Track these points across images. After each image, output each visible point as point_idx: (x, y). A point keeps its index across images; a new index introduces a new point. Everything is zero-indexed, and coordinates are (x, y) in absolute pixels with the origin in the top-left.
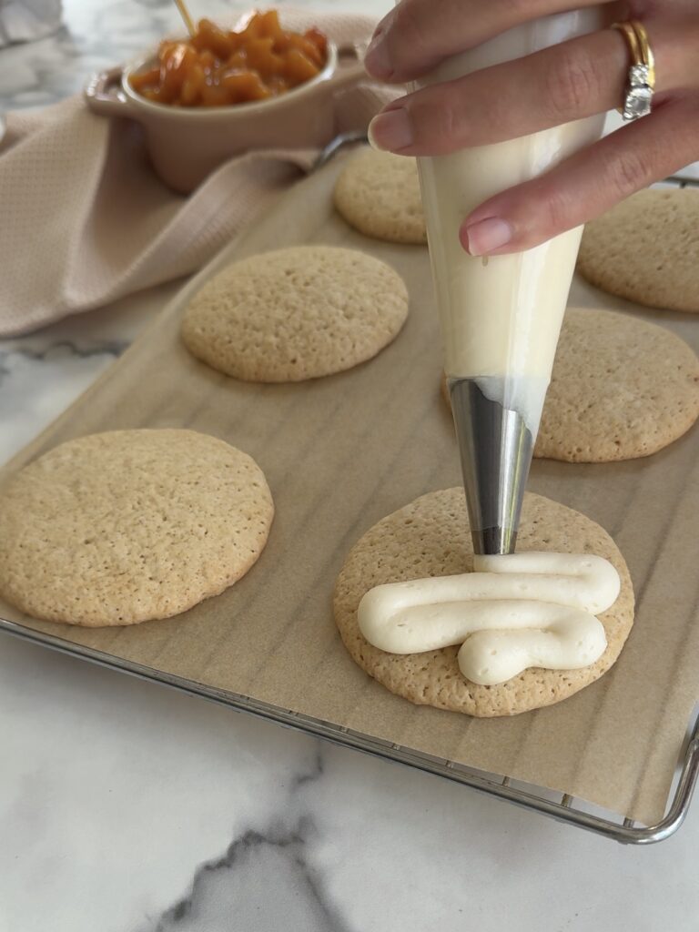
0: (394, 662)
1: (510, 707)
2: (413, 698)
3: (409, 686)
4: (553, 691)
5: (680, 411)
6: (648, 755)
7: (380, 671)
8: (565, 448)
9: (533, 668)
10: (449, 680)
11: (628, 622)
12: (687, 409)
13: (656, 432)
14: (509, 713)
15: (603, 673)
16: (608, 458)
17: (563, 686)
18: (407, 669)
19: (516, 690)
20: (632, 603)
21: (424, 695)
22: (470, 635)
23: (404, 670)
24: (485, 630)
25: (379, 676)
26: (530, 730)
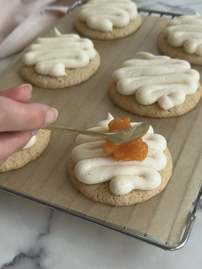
0: (87, 186)
1: (127, 202)
2: (93, 199)
3: (92, 195)
4: (142, 197)
5: (192, 100)
6: (175, 220)
7: (82, 189)
8: (151, 113)
9: (136, 189)
10: (106, 193)
11: (169, 174)
12: (194, 100)
13: (183, 108)
14: (126, 205)
15: (160, 192)
16: (166, 116)
17: (146, 196)
18: (91, 188)
19: (129, 197)
20: (172, 167)
21: (97, 198)
22: (114, 178)
23: (90, 189)
24: (119, 176)
25: (82, 191)
26: (134, 211)
